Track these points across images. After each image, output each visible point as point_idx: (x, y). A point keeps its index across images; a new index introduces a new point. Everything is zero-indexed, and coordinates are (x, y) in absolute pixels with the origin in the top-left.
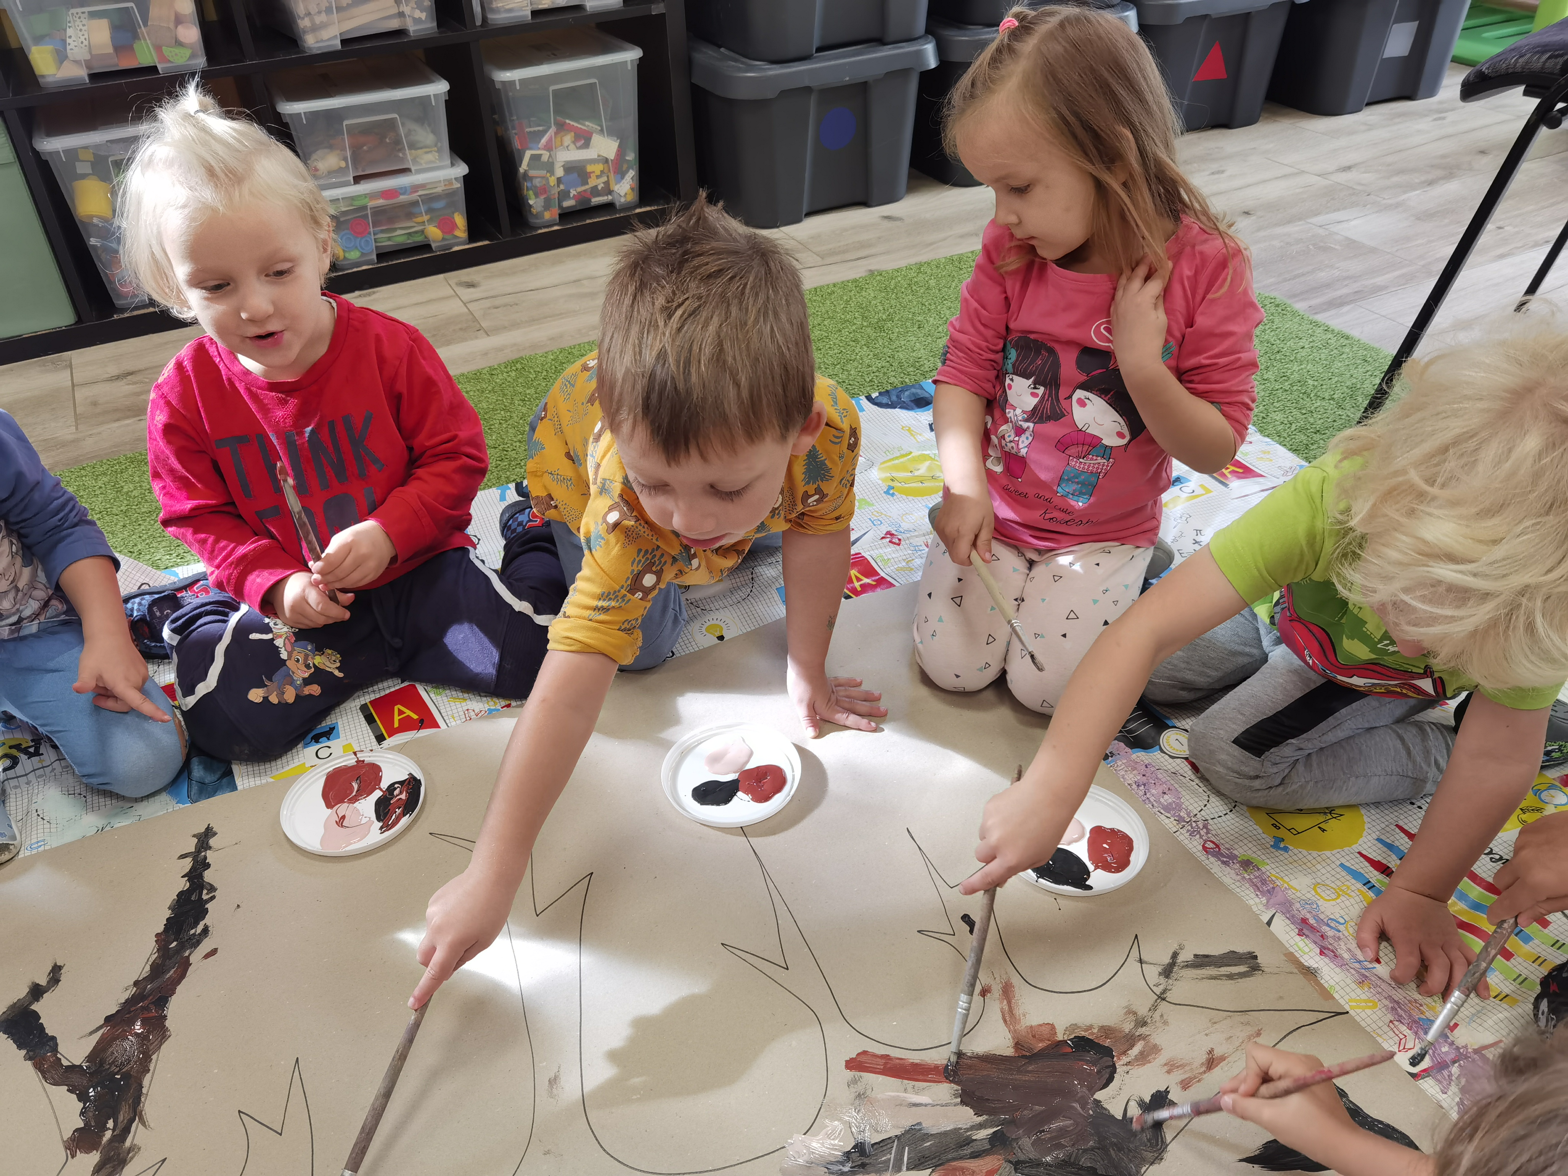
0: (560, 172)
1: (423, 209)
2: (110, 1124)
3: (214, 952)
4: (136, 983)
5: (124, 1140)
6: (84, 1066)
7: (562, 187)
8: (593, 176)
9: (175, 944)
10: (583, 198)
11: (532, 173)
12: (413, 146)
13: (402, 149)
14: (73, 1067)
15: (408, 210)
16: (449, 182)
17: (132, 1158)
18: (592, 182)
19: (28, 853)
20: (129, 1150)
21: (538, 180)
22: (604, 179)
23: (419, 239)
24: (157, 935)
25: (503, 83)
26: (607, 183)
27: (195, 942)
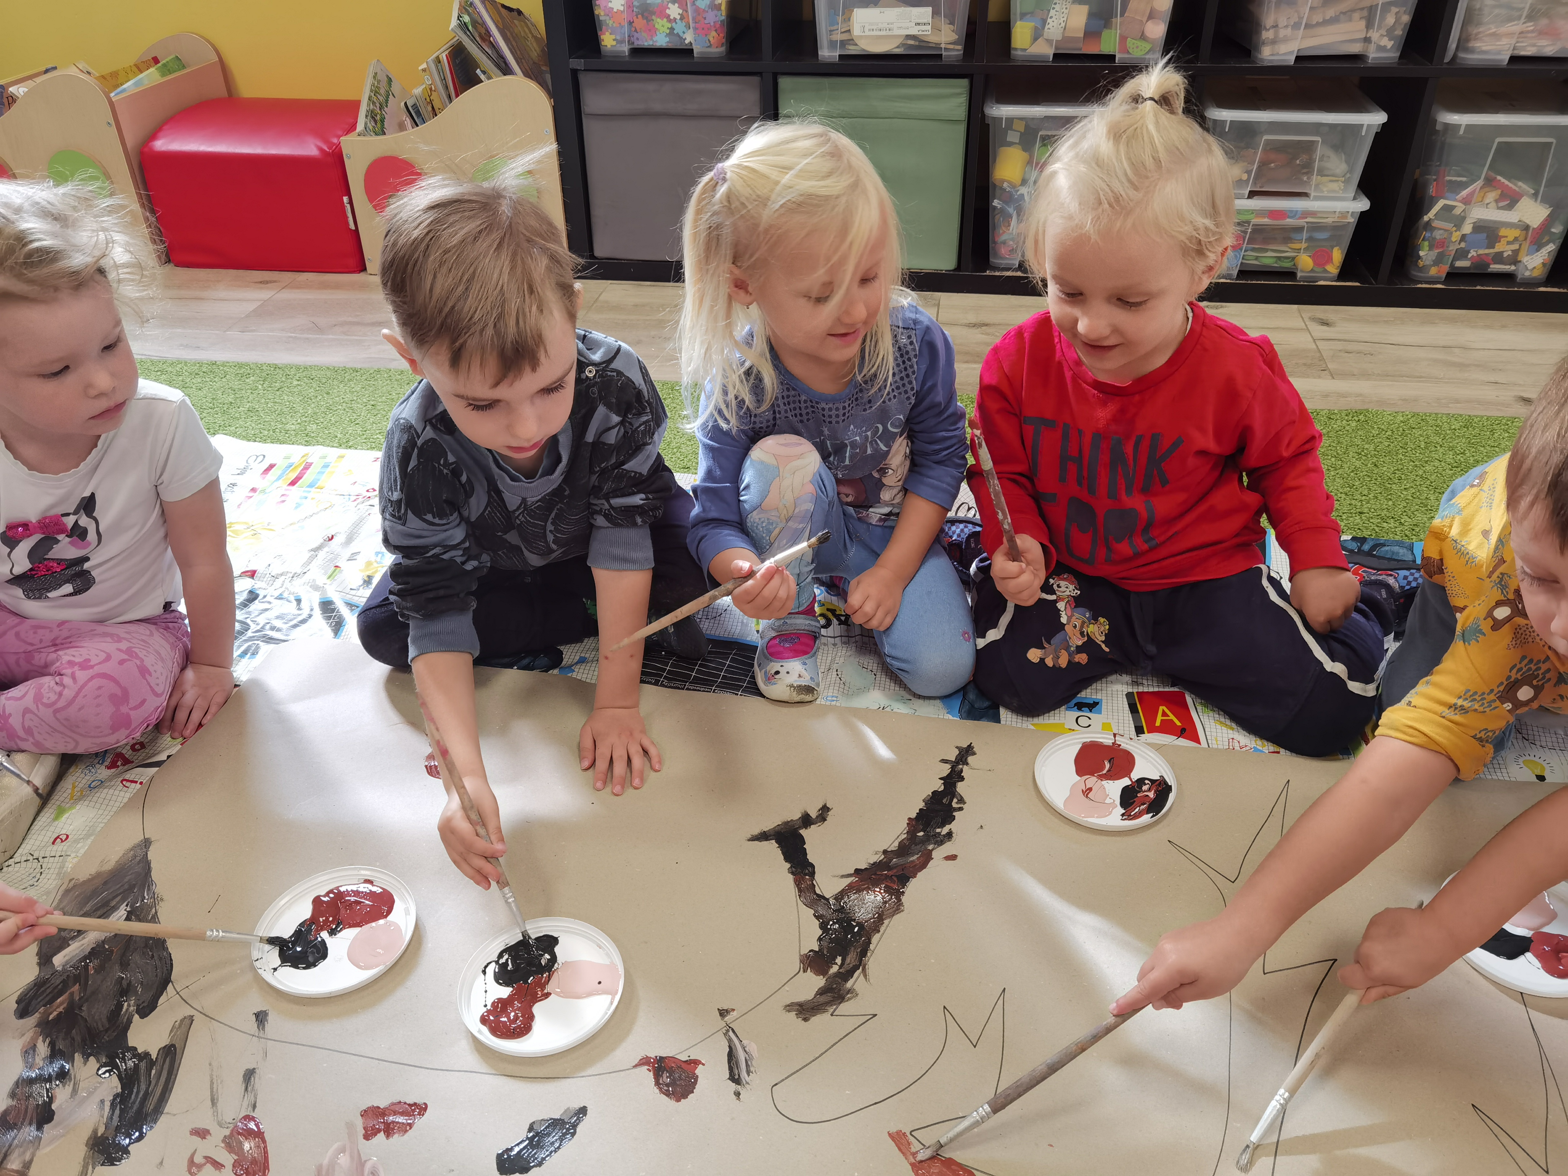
0: (1467, 229)
1: (1305, 235)
2: (839, 960)
3: (953, 858)
4: (885, 852)
5: (846, 980)
6: (832, 901)
7: (1463, 245)
8: (1503, 241)
9: (921, 834)
10: (1481, 262)
11: (1436, 224)
12: (1321, 173)
13: (1310, 173)
14: (824, 897)
15: (1287, 234)
16: (1344, 214)
17: (849, 999)
18: (1499, 247)
19: (823, 702)
20: (849, 991)
21: (1441, 232)
22: (1515, 246)
23: (1287, 265)
24: (910, 819)
25: (1447, 126)
26: (1516, 252)
27: (941, 840)
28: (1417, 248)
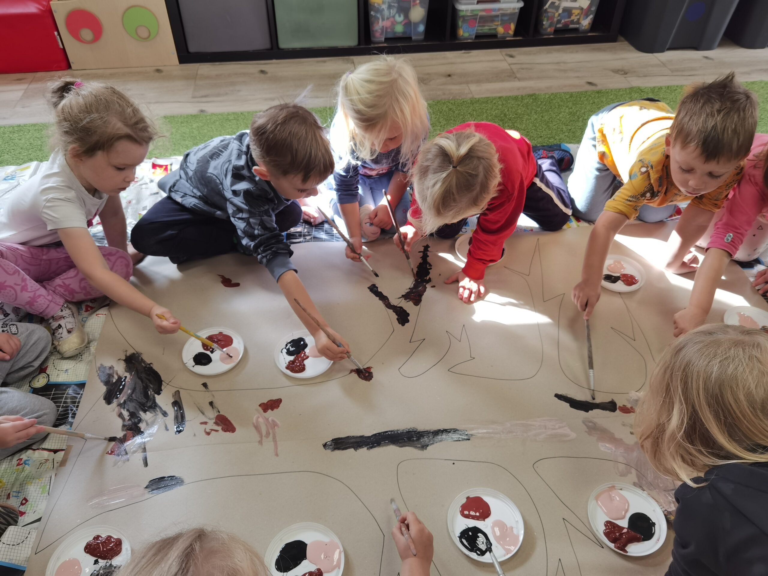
0: (560, 11)
1: (500, 18)
3: (434, 286)
4: (410, 288)
7: (559, 18)
8: (574, 15)
9: (420, 280)
10: (566, 24)
11: (549, 10)
14: (394, 306)
15: (492, 19)
16: (514, 9)
18: (573, 18)
21: (551, 13)
22: (578, 17)
23: (493, 32)
24: (414, 275)
26: (579, 19)
27: (427, 282)
28: (542, 21)
